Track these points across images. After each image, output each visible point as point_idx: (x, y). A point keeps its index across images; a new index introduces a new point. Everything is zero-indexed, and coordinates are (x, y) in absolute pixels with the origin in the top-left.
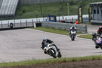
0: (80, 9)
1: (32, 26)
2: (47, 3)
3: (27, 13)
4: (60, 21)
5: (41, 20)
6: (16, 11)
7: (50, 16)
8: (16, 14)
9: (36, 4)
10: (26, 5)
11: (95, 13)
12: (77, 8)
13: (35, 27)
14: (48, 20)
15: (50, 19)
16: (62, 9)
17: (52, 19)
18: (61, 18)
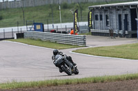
0: (76, 14)
1: (11, 37)
3: (4, 20)
4: (48, 31)
5: (24, 29)
7: (35, 24)
9: (18, 8)
10: (3, 9)
11: (97, 19)
12: (73, 12)
13: (15, 38)
14: (33, 29)
15: (35, 28)
16: (51, 15)
17: (38, 27)
18: (50, 26)
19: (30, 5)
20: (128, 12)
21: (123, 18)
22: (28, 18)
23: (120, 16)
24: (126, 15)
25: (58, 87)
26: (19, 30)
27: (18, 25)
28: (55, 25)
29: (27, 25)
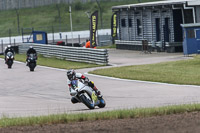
0: (94, 17)
2: (30, 8)
4: (54, 43)
5: (18, 40)
7: (35, 33)
9: (10, 10)
11: (124, 25)
12: (89, 15)
14: (31, 40)
15: (35, 38)
16: (58, 19)
17: (39, 37)
18: (57, 36)
19: (28, 6)
20: (169, 15)
21: (162, 23)
22: (25, 25)
23: (157, 20)
24: (167, 20)
25: (67, 126)
26: (12, 42)
27: (10, 34)
28: (64, 34)
29: (23, 34)
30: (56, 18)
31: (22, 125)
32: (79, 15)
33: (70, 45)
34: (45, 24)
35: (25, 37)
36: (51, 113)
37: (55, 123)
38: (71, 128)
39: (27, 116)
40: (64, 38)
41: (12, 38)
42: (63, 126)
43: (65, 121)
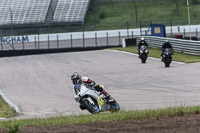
1: (118, 44)
3: (108, 20)
4: (172, 36)
5: (136, 32)
6: (87, 14)
7: (153, 26)
8: (86, 20)
10: (106, 3)
13: (124, 46)
14: (149, 33)
15: (153, 31)
16: (176, 12)
17: (157, 30)
18: (175, 29)
22: (143, 17)
25: (184, 119)
26: (130, 34)
27: (128, 26)
28: (182, 27)
29: (141, 27)
30: (174, 11)
31: (139, 118)
32: (196, 9)
33: (188, 38)
34: (163, 17)
35: (143, 29)
36: (168, 106)
37: (171, 116)
38: (188, 121)
39: (144, 109)
40: (182, 31)
41: (130, 30)
42: (179, 119)
43: (181, 114)
